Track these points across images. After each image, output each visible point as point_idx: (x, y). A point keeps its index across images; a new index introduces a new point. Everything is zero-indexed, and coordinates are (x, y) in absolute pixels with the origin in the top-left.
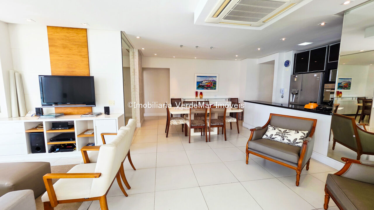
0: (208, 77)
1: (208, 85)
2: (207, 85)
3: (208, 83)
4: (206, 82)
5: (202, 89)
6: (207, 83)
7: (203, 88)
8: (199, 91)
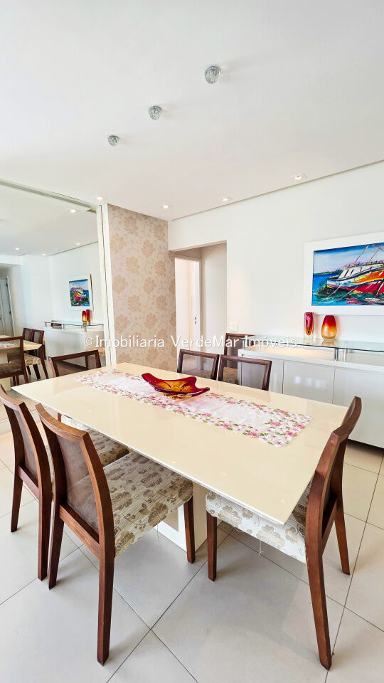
0: (367, 249)
1: (366, 285)
2: (360, 288)
3: (368, 278)
4: (357, 270)
5: (337, 303)
6: (361, 277)
7: (344, 299)
8: (323, 311)
